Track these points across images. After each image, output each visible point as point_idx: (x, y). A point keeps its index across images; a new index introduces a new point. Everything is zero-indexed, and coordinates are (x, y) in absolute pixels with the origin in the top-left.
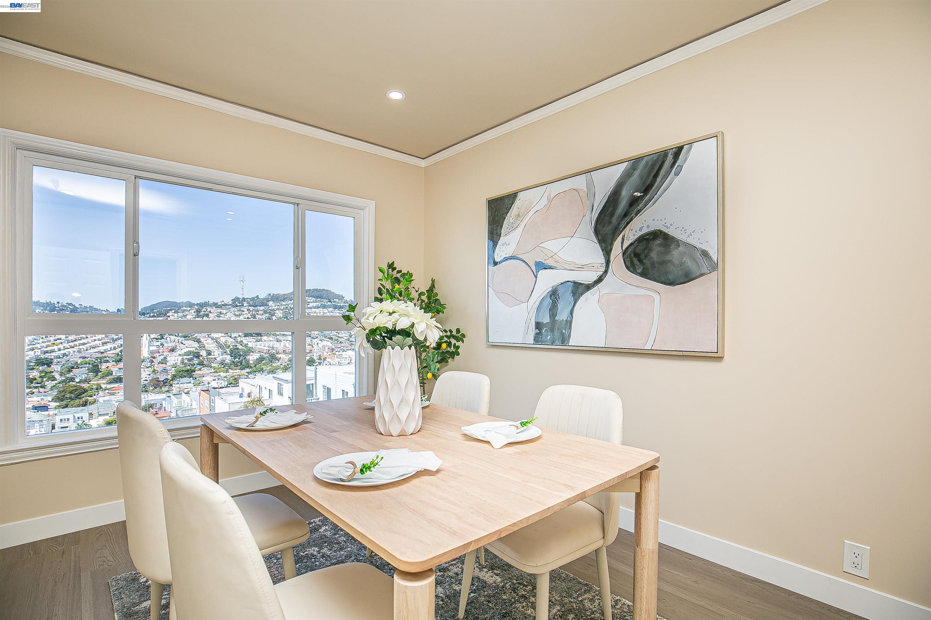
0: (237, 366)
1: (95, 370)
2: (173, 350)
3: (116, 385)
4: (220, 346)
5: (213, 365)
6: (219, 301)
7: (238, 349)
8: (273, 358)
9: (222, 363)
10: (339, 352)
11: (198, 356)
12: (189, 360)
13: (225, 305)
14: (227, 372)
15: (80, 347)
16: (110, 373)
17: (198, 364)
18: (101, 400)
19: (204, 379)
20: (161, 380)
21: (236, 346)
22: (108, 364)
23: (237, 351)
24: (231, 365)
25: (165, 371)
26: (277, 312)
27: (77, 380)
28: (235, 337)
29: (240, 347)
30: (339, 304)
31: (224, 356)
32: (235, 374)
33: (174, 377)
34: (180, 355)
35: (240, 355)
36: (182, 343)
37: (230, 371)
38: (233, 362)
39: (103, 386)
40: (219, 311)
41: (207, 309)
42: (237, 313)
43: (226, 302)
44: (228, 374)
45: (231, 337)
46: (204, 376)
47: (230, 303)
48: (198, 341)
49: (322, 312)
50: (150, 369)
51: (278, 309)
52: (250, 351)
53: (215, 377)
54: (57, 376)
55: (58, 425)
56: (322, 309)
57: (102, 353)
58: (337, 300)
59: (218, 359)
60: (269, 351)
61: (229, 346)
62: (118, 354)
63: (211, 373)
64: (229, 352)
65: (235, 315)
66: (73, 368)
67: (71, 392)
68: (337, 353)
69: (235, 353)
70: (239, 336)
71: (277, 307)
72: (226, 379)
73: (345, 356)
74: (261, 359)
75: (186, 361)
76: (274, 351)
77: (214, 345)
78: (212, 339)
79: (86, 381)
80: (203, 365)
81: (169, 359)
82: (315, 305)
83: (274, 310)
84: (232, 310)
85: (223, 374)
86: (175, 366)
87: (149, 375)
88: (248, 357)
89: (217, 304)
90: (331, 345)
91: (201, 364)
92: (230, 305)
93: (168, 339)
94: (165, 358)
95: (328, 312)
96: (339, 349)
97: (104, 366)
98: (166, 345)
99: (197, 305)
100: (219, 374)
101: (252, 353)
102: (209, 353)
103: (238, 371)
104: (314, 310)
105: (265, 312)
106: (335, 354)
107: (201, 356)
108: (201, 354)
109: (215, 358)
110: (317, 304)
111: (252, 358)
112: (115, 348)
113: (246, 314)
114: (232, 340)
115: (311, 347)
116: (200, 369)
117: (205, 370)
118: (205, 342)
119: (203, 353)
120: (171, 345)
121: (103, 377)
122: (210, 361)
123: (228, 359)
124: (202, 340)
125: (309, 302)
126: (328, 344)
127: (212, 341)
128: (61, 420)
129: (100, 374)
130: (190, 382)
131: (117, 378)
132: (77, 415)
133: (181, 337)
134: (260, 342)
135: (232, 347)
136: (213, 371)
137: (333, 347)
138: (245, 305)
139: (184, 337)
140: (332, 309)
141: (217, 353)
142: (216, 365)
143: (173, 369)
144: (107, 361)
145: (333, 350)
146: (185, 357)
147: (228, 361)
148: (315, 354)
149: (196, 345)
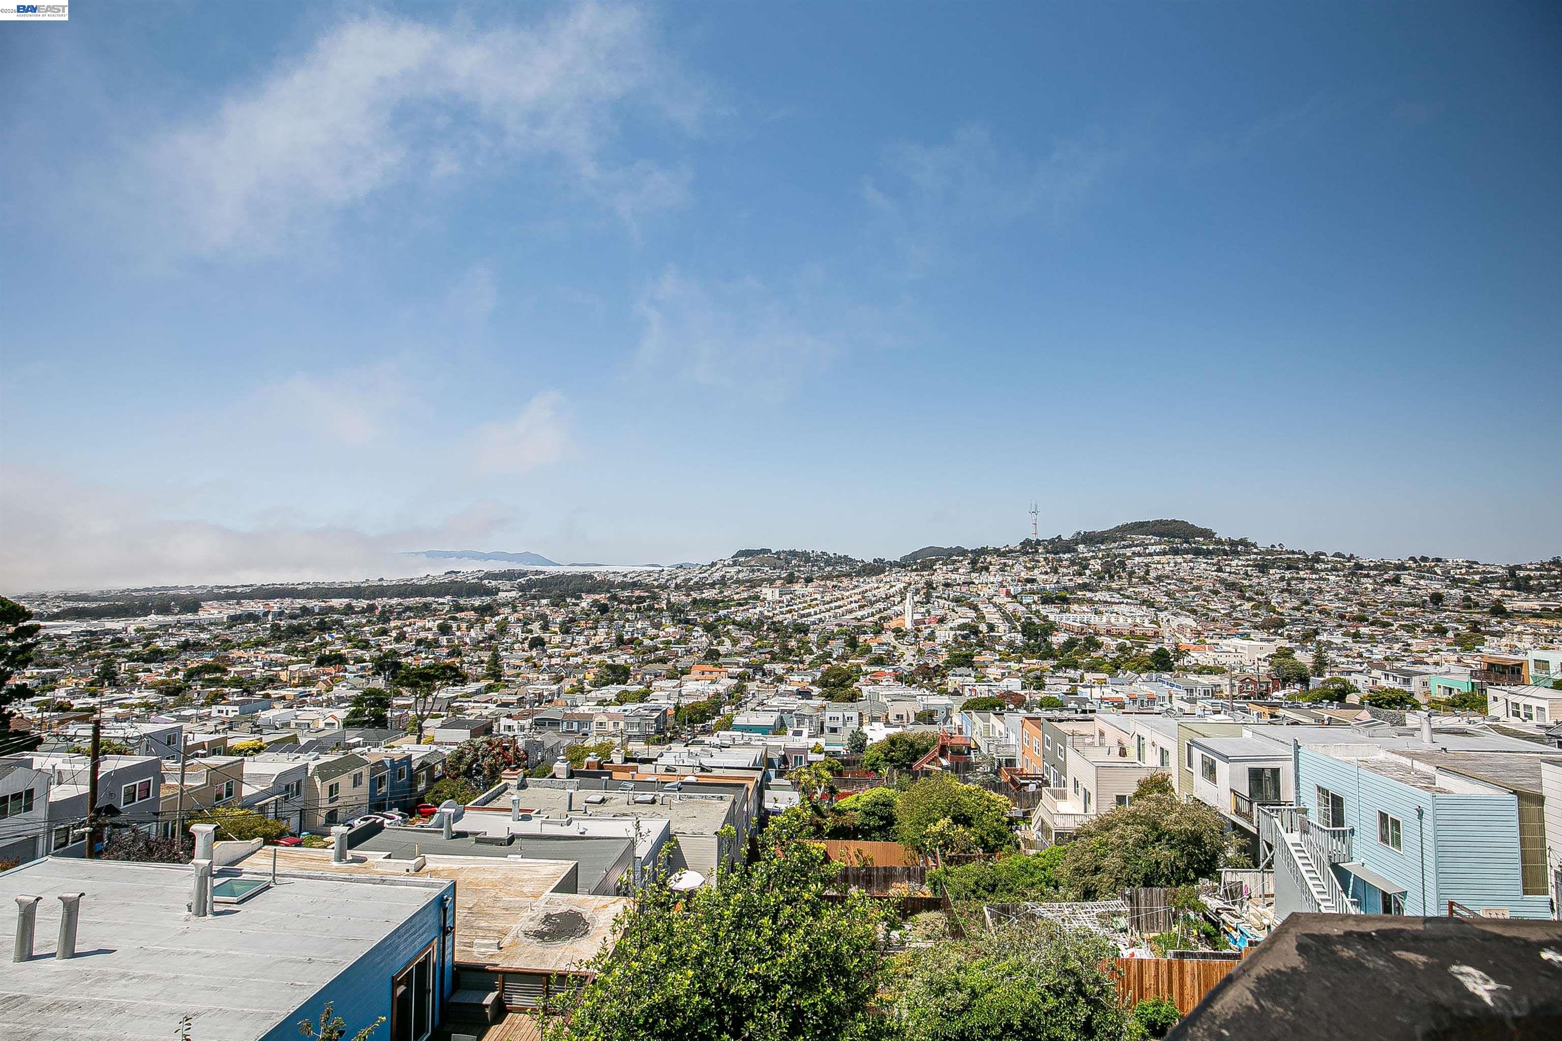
0: (1034, 653)
1: (852, 643)
2: (942, 620)
3: (877, 669)
4: (1007, 618)
5: (997, 647)
6: (1001, 546)
7: (1034, 624)
8: (1092, 643)
9: (1011, 644)
10: (1212, 638)
11: (976, 632)
12: (964, 637)
13: (1011, 551)
14: (1020, 661)
15: (836, 611)
16: (869, 650)
17: (977, 645)
18: (865, 690)
19: (989, 670)
20: (931, 666)
21: (1030, 618)
22: (866, 637)
23: (1032, 627)
24: (1025, 650)
25: (934, 652)
26: (1092, 562)
27: (835, 656)
28: (1028, 604)
29: (1036, 620)
30: (1205, 547)
31: (1012, 635)
32: (1032, 667)
33: (949, 665)
34: (951, 629)
35: (1038, 634)
36: (954, 611)
37: (1025, 661)
38: (1028, 645)
39: (864, 668)
40: (1003, 561)
41: (985, 559)
42: (1029, 565)
43: (1011, 547)
44: (1021, 665)
45: (1021, 603)
46: (987, 667)
47: (1018, 548)
48: (975, 608)
49: (1172, 561)
50: (914, 646)
51: (1093, 557)
52: (1051, 628)
53: (1003, 668)
54: (814, 649)
55: (828, 724)
56: (1172, 557)
57: (859, 620)
58: (1201, 539)
59: (1004, 638)
60: (1082, 629)
61: (1020, 619)
62: (876, 623)
63: (995, 660)
64: (1019, 628)
65: (1025, 567)
66: (829, 638)
67: (834, 677)
68: (1208, 641)
69: (1028, 629)
70: (1034, 602)
71: (1091, 554)
72: (1020, 675)
73: (1225, 648)
74: (1070, 644)
75: (960, 639)
76: (1091, 631)
77: (998, 616)
78: (995, 605)
79: (843, 658)
80: (983, 646)
81: (937, 633)
82: (1158, 548)
83: (1086, 559)
84: (1021, 559)
85: (1014, 666)
86: (945, 645)
87: (914, 656)
88: (1050, 639)
89: (999, 550)
90: (1194, 624)
91: (981, 644)
92: (1018, 551)
93: (936, 603)
94: (933, 632)
95: (1185, 562)
96: (1211, 633)
97: (862, 638)
98: (933, 613)
99: (972, 552)
100: (1009, 664)
101: (1056, 633)
102: (991, 628)
103: (1034, 661)
104: (1156, 558)
105: (1073, 563)
106: (1204, 642)
107: (981, 632)
108: (980, 628)
109: (1000, 637)
110: (1163, 547)
111: (1058, 639)
112: (873, 615)
113: (1043, 566)
114: (1025, 609)
115: (1155, 626)
116: (980, 654)
117: (987, 656)
118: (985, 610)
119: (983, 628)
120: (940, 612)
121: (861, 655)
122: (993, 640)
123: (1019, 639)
124: (981, 606)
125: (1147, 545)
126: (1190, 622)
127: (995, 610)
128: (831, 718)
129: (858, 649)
130: (969, 675)
131: (878, 659)
132: (847, 714)
133: (952, 601)
134: (1068, 615)
135: (1023, 620)
136: (998, 657)
137: (1199, 628)
138: (1040, 551)
139: (956, 602)
140: (1190, 556)
141: (1002, 627)
142: (1001, 649)
143: (944, 650)
144: (865, 633)
145: (1199, 633)
146: (958, 632)
147: (1018, 643)
148: (1166, 641)
149: (973, 614)
